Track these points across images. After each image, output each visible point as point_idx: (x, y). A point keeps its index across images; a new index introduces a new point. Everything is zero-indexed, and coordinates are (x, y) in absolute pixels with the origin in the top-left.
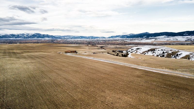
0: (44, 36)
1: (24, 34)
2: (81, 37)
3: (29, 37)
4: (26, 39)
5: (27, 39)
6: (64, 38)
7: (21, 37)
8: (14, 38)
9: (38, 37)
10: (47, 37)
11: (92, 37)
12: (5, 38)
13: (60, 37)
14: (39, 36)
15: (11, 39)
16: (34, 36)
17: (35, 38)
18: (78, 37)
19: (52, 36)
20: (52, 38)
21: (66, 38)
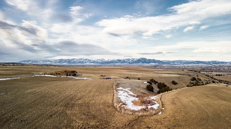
0: (150, 61)
1: (130, 59)
2: (196, 61)
3: (134, 63)
4: (130, 64)
5: (132, 64)
6: (173, 63)
7: (126, 62)
8: (120, 64)
9: (143, 63)
10: (153, 62)
11: (215, 62)
12: (112, 63)
13: (168, 63)
14: (144, 61)
15: (117, 64)
16: (139, 61)
17: (140, 64)
18: (193, 62)
19: (159, 62)
20: (159, 63)
21: (175, 63)
